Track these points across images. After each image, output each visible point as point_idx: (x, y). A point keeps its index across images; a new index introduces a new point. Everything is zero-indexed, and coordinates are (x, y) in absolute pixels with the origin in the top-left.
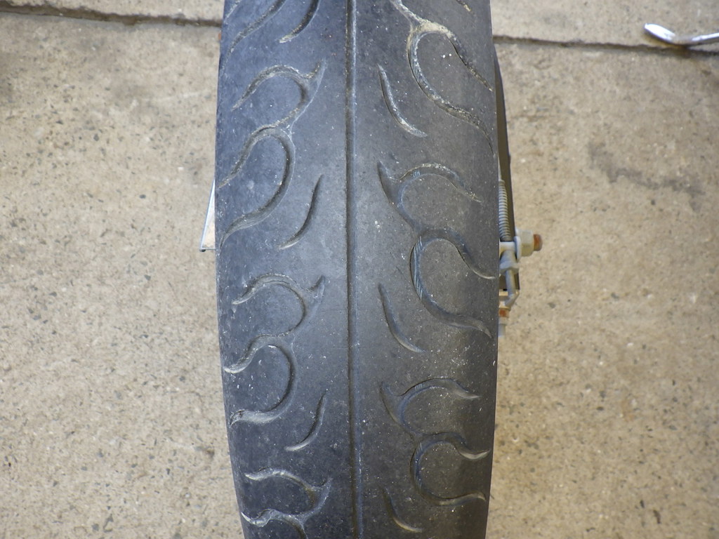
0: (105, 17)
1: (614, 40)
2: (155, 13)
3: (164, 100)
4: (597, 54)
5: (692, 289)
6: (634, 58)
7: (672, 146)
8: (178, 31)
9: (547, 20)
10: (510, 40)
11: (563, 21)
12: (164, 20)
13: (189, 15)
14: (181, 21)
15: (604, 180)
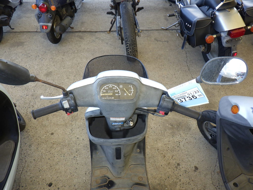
0: (92, 32)
1: (157, 29)
2: (99, 31)
3: (102, 38)
4: (155, 31)
5: (167, 49)
6: (160, 31)
7: (165, 38)
8: (102, 32)
9: (148, 28)
10: (144, 30)
11: (150, 28)
12: (100, 31)
13: (103, 31)
14: (102, 31)
15: (157, 42)
